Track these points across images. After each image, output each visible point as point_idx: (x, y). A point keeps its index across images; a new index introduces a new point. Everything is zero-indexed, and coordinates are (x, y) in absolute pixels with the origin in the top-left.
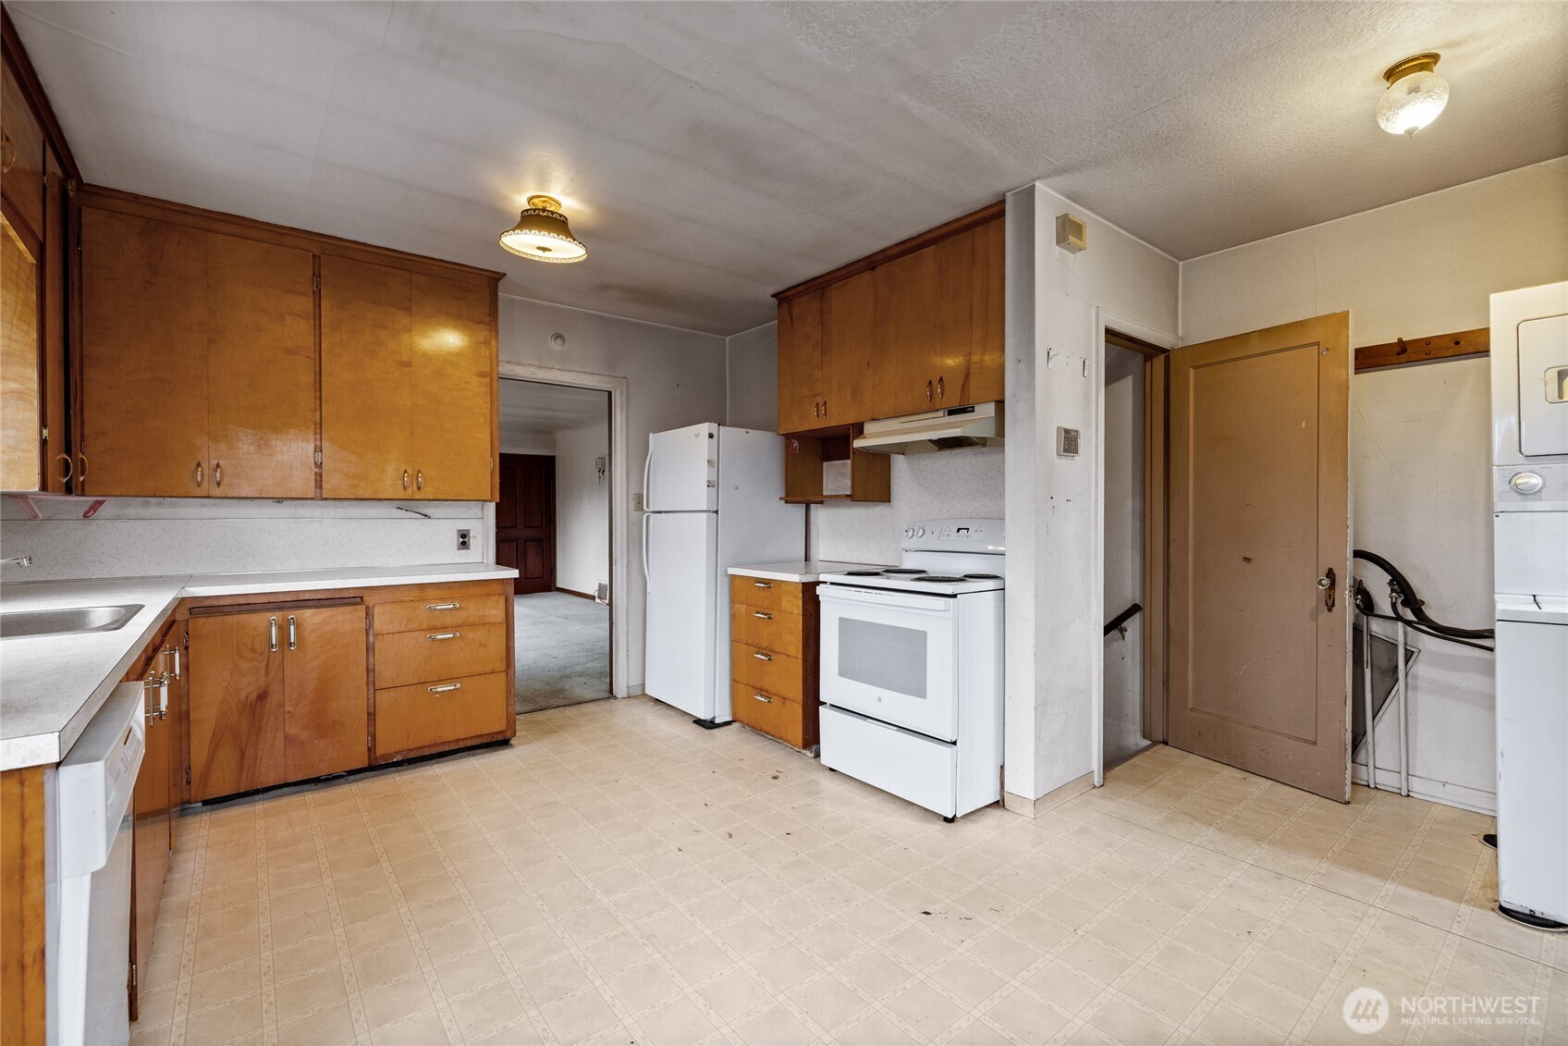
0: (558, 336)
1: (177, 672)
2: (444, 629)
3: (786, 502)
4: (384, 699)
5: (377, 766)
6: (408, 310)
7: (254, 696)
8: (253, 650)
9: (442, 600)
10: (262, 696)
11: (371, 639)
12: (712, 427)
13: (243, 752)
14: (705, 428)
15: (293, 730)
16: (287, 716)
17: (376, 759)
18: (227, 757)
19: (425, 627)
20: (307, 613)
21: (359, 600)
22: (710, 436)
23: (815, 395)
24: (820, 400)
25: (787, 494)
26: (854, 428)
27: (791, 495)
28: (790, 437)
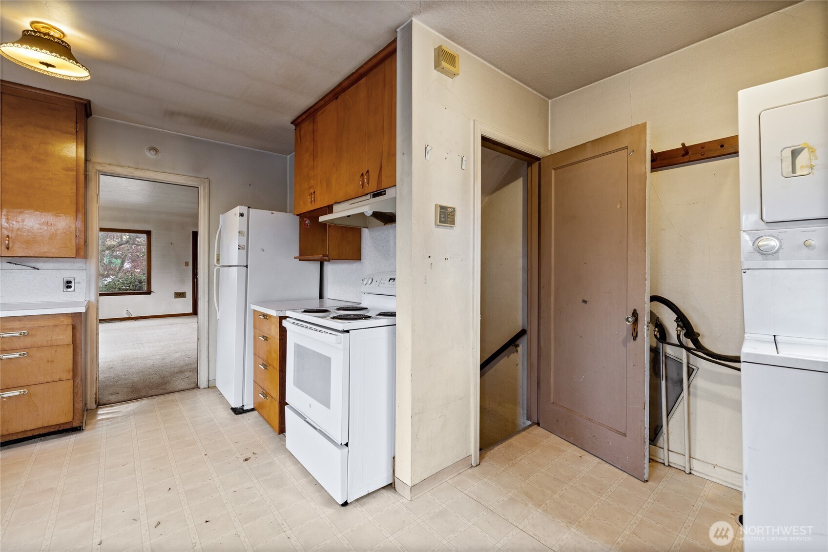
0: (154, 149)
3: (300, 260)
9: (12, 329)
12: (244, 209)
14: (238, 210)
22: (242, 215)
23: (310, 188)
24: (312, 191)
25: (300, 255)
26: (329, 209)
27: (304, 255)
28: (302, 216)
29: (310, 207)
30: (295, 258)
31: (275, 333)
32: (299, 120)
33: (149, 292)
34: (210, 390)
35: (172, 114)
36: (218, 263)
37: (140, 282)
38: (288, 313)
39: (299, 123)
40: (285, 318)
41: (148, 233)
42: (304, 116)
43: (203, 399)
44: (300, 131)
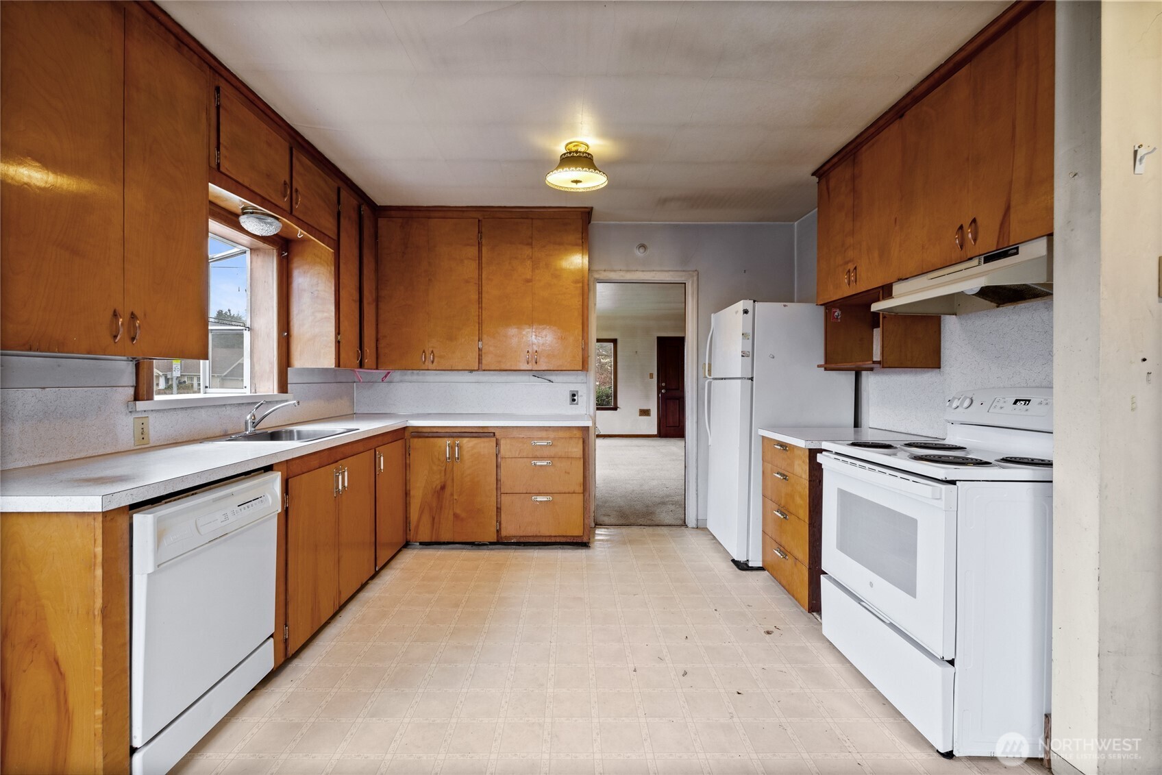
0: (643, 246)
1: (382, 468)
2: (542, 458)
3: (826, 369)
4: (505, 500)
5: (502, 542)
6: (530, 244)
7: (439, 487)
8: (439, 460)
9: (541, 439)
10: (443, 488)
11: (499, 460)
12: (748, 304)
13: (434, 519)
14: (740, 305)
15: (458, 511)
16: (455, 501)
17: (501, 538)
18: (426, 519)
19: (531, 456)
20: (465, 440)
21: (492, 434)
22: (746, 312)
23: (847, 263)
24: (851, 266)
25: (826, 362)
26: (886, 291)
27: (832, 362)
28: (829, 306)
29: (847, 291)
30: (819, 366)
31: (801, 470)
32: (826, 168)
33: (615, 408)
34: (699, 531)
35: (664, 202)
36: (710, 375)
37: (608, 396)
38: (825, 445)
39: (825, 172)
40: (821, 451)
41: (614, 341)
42: (836, 160)
43: (694, 541)
44: (827, 182)
